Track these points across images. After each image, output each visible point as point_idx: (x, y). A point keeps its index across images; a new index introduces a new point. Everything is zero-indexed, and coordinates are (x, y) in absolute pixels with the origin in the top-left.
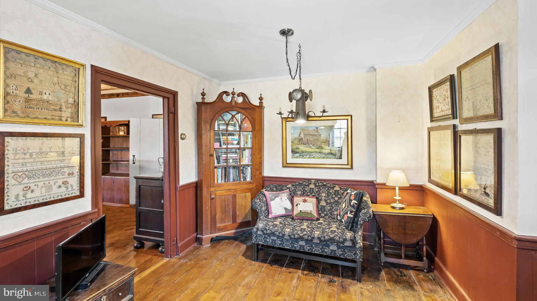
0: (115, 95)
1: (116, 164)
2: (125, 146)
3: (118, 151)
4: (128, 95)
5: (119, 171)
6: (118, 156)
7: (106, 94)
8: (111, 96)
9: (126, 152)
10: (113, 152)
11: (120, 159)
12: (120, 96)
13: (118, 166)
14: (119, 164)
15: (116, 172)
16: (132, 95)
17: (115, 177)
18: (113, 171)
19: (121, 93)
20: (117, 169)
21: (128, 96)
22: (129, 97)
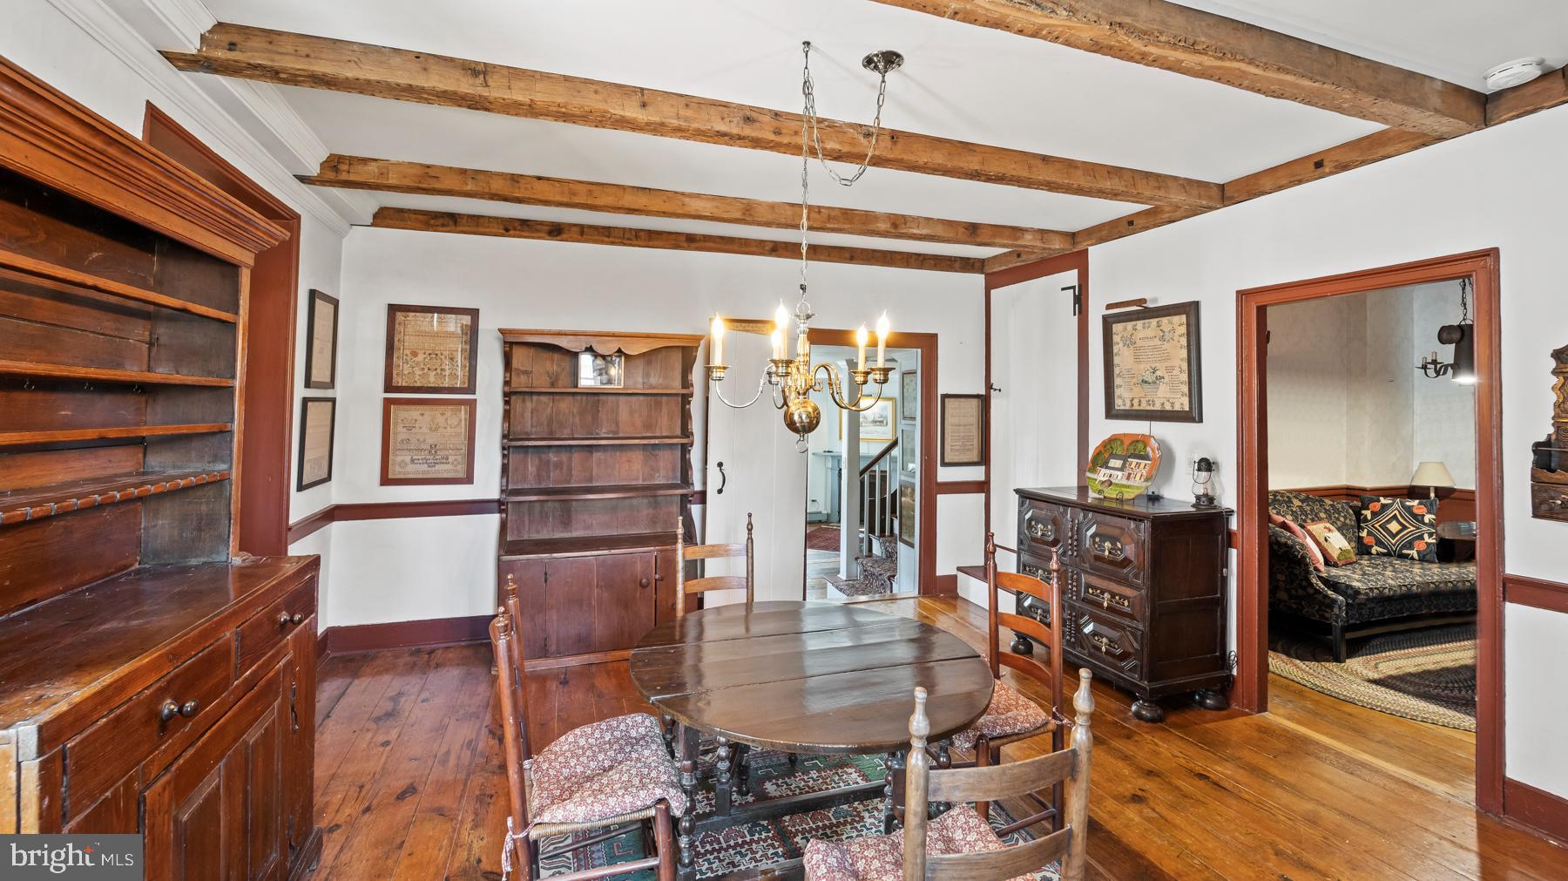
0: (539, 227)
1: (557, 504)
2: (604, 430)
3: (571, 452)
4: (608, 237)
5: (576, 530)
6: (570, 470)
7: (490, 217)
8: (515, 229)
9: (608, 454)
10: (543, 456)
11: (577, 483)
12: (564, 236)
13: (569, 511)
14: (574, 503)
15: (558, 535)
16: (629, 239)
17: (555, 555)
18: (545, 531)
19: (576, 225)
20: (566, 522)
21: (606, 239)
22: (612, 243)
